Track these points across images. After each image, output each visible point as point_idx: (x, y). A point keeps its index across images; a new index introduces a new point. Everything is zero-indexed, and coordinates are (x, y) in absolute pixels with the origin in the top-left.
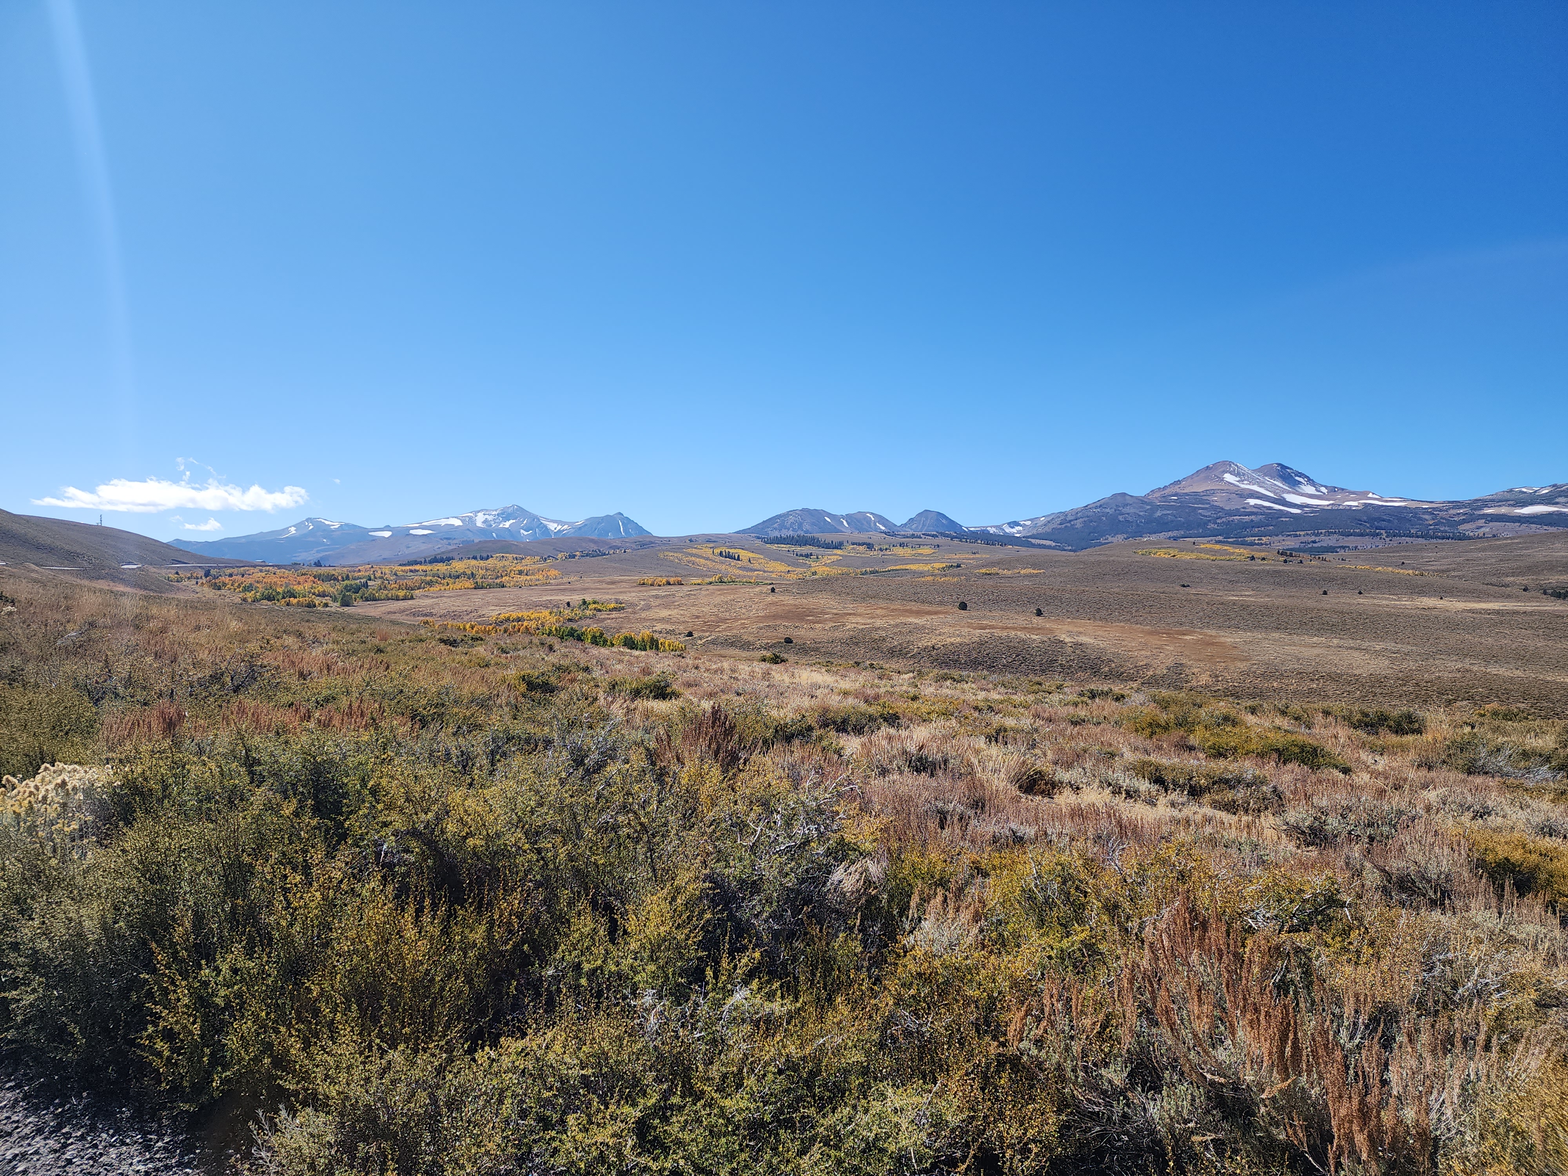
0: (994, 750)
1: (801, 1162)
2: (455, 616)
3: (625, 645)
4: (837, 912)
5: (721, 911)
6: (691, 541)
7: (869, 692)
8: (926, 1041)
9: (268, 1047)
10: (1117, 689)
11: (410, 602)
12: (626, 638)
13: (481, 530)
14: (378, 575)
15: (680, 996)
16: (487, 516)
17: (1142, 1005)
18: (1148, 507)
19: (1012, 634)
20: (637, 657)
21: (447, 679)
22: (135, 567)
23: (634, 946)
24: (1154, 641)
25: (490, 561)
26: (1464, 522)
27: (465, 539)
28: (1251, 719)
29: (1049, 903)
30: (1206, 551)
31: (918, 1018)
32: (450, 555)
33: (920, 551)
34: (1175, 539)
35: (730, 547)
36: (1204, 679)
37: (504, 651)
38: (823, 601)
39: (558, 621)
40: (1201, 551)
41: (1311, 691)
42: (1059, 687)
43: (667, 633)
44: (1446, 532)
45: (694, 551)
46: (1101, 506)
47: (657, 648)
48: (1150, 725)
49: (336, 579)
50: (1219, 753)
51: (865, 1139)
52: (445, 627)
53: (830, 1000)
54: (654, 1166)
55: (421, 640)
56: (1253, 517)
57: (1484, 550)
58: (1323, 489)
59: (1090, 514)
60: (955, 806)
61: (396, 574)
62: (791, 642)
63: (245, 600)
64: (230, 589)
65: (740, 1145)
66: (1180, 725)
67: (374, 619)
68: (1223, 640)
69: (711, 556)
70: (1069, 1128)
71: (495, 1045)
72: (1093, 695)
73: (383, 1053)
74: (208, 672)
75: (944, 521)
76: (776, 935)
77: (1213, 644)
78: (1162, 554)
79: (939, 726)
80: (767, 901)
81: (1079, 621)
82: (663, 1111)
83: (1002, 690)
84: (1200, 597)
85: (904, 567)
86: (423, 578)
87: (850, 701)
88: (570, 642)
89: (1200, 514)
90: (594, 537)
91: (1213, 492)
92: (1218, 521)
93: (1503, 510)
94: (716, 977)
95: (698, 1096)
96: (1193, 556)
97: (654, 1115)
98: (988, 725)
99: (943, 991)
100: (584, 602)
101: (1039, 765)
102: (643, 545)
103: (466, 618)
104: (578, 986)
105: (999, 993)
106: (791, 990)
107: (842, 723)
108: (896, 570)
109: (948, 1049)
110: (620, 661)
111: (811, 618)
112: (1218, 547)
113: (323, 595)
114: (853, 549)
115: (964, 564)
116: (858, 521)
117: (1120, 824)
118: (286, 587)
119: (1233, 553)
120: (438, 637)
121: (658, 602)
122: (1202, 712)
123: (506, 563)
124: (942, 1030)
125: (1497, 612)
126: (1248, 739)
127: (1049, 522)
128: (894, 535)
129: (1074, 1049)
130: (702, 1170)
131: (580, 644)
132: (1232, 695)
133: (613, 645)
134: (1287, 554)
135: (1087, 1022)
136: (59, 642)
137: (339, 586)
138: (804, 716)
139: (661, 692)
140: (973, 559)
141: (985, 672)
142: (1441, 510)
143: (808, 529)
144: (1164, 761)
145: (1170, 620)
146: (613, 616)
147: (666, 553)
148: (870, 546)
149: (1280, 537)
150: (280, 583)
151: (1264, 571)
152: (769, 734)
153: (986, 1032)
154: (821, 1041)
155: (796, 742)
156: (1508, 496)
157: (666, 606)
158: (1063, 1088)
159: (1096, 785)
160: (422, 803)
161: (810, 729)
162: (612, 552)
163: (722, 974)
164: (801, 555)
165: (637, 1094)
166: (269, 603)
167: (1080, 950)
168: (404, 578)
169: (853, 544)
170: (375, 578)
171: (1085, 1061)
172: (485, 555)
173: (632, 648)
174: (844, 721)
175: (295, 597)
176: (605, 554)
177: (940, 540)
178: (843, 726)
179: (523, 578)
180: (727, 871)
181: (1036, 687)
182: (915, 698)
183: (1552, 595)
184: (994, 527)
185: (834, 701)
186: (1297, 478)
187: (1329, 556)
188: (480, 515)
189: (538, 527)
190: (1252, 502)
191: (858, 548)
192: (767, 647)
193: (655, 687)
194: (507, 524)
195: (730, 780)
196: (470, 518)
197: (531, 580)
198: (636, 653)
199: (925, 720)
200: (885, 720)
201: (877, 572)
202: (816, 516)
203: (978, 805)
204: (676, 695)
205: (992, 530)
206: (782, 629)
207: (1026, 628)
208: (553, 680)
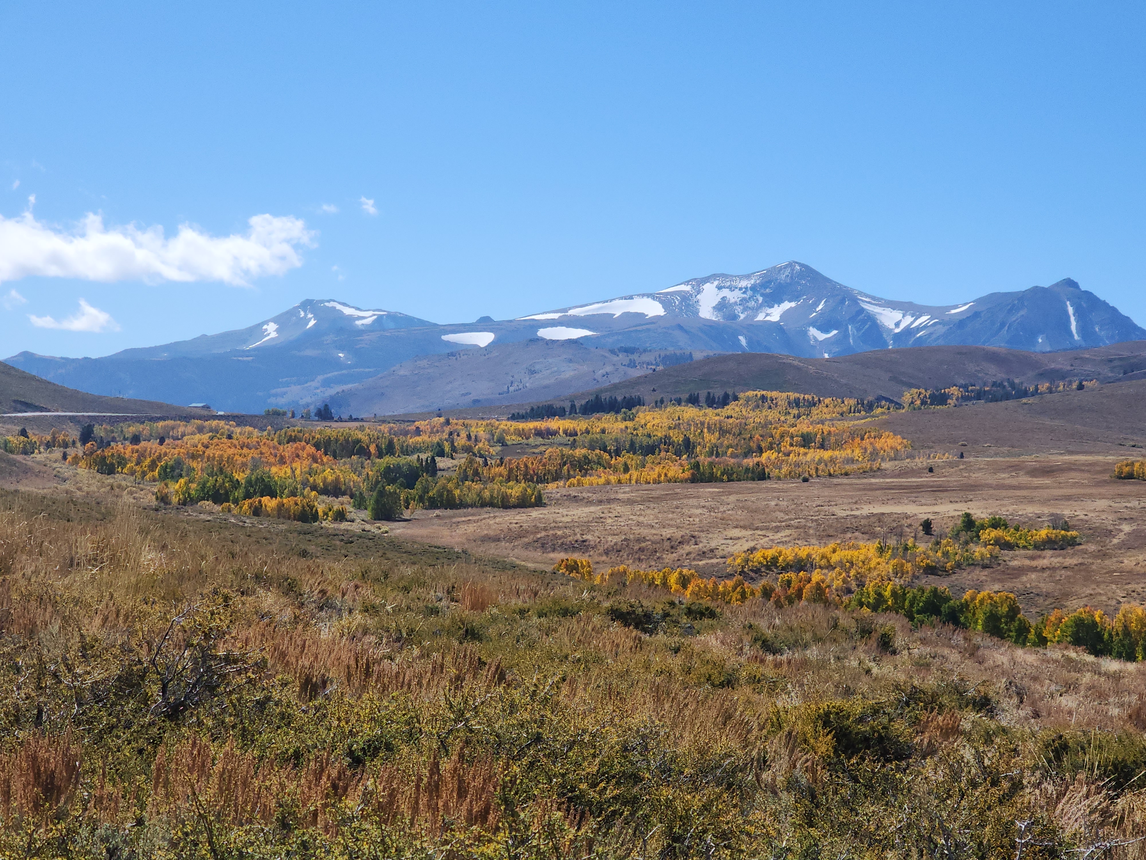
3: (1077, 642)
11: (535, 513)
12: (1079, 623)
13: (712, 329)
14: (461, 441)
16: (726, 292)
20: (1116, 678)
25: (731, 409)
27: (671, 350)
32: (635, 393)
37: (768, 647)
39: (899, 571)
49: (363, 452)
52: (620, 578)
55: (566, 613)
61: (501, 441)
63: (164, 499)
64: (133, 473)
74: (114, 670)
86: (567, 451)
88: (934, 628)
90: (998, 345)
100: (969, 523)
103: (669, 558)
110: (1070, 687)
113: (334, 490)
118: (255, 467)
120: (607, 604)
123: (772, 415)
131: (958, 638)
133: (1042, 641)
137: (372, 469)
146: (1044, 562)
150: (240, 460)
162: (1044, 386)
166: (217, 508)
168: (521, 449)
170: (454, 449)
172: (719, 394)
173: (1097, 653)
175: (273, 495)
176: (1025, 394)
179: (814, 455)
188: (709, 288)
189: (852, 320)
194: (775, 314)
196: (685, 297)
197: (832, 461)
198: (1111, 665)
208: (901, 728)
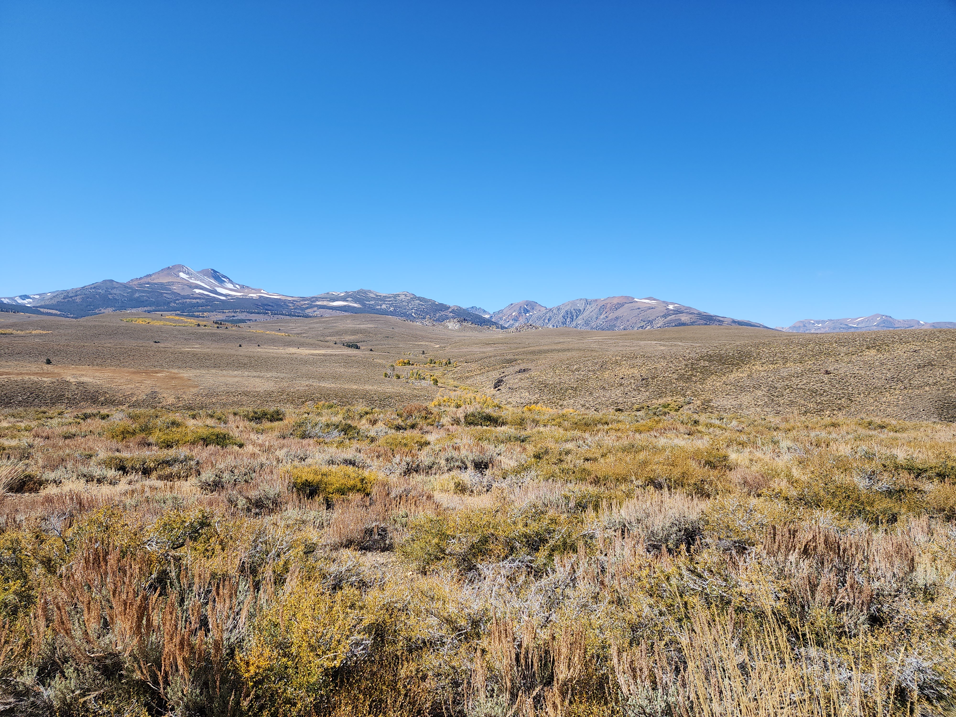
10: (104, 411)
18: (129, 290)
24: (137, 378)
26: (307, 308)
28: (191, 422)
30: (170, 320)
34: (149, 312)
36: (171, 400)
40: (166, 320)
42: (61, 414)
44: (300, 313)
46: (94, 288)
48: (123, 433)
50: (167, 445)
56: (198, 300)
57: (317, 323)
58: (237, 286)
59: (86, 292)
66: (143, 430)
68: (181, 375)
72: (85, 417)
77: (176, 378)
78: (141, 322)
81: (81, 367)
83: (11, 420)
84: (166, 349)
89: (165, 297)
91: (173, 283)
92: (177, 302)
93: (325, 303)
96: (162, 323)
101: (30, 471)
112: (177, 318)
119: (187, 322)
125: (324, 355)
126: (186, 435)
132: (189, 408)
134: (218, 323)
142: (297, 302)
144: (129, 455)
145: (147, 364)
149: (214, 313)
151: (205, 333)
156: (327, 296)
159: (74, 478)
181: (40, 415)
183: (346, 346)
184: (8, 298)
186: (223, 279)
187: (241, 325)
190: (198, 291)
207: (37, 373)
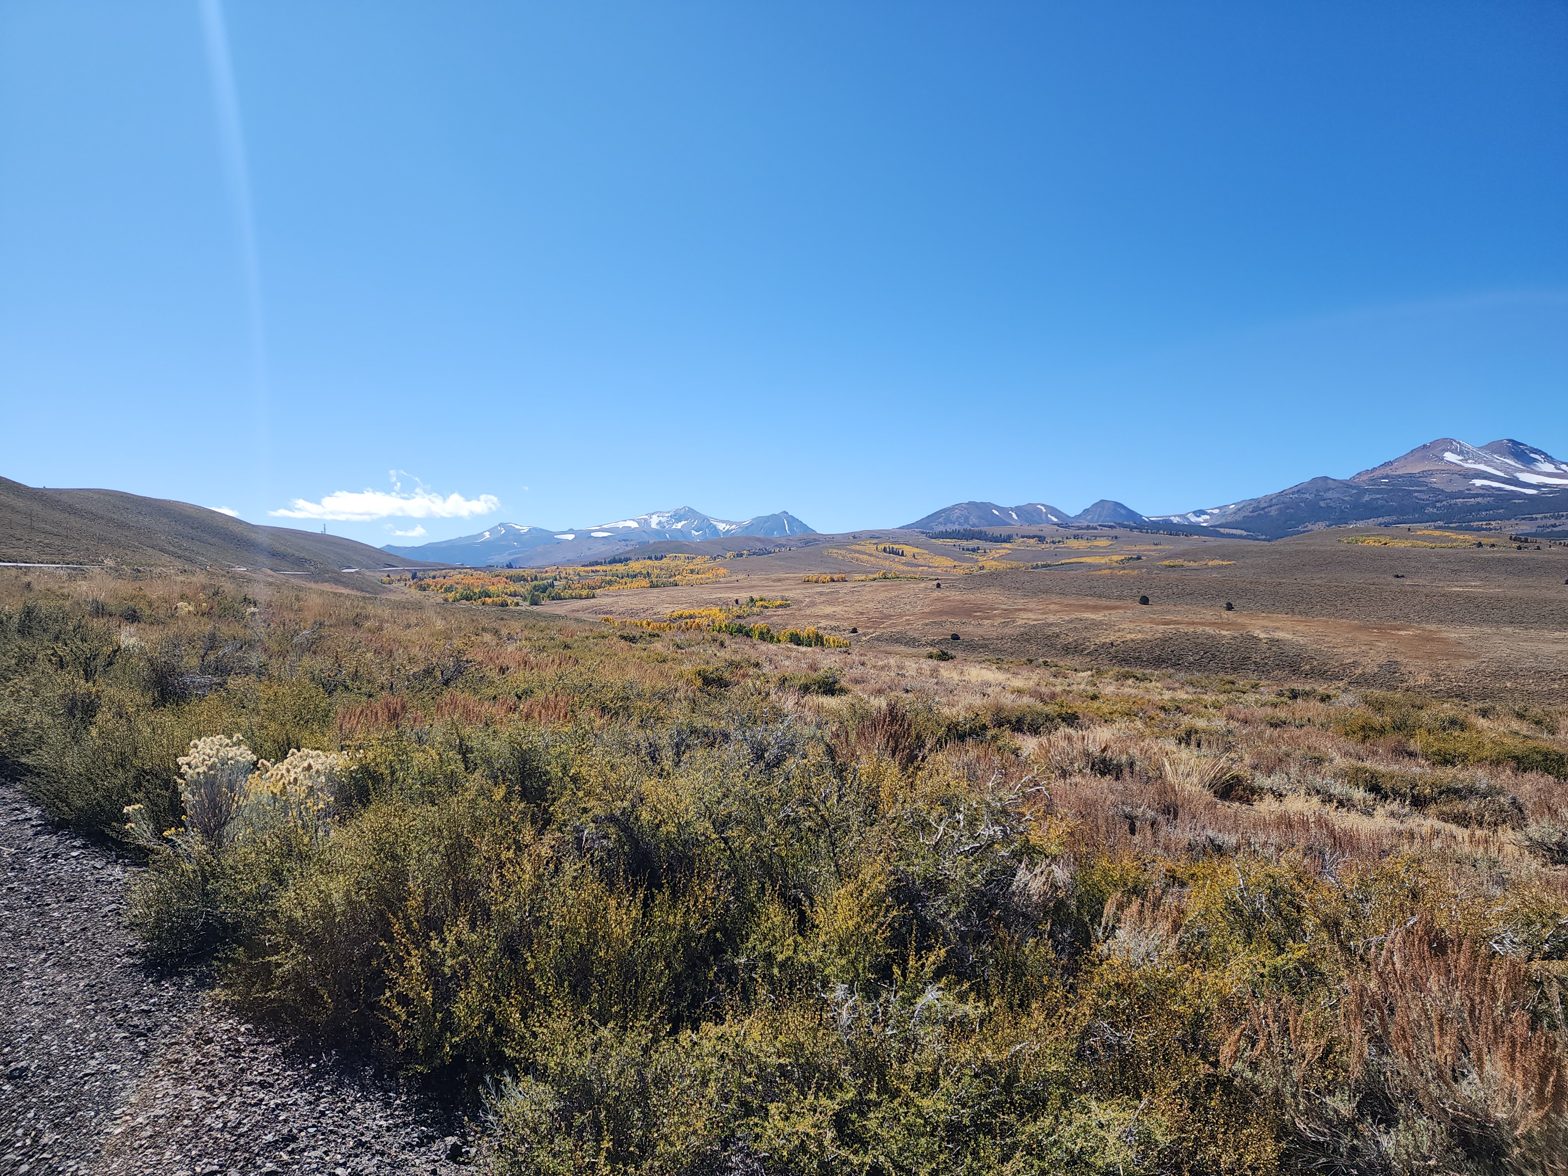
0: (1184, 753)
1: (1004, 1169)
2: (633, 614)
3: (791, 641)
4: (1023, 915)
5: (907, 909)
6: (854, 537)
7: (1043, 690)
8: (1127, 1055)
9: (490, 1016)
10: (1322, 688)
11: (592, 601)
12: (792, 634)
13: (656, 532)
14: (563, 575)
15: (871, 992)
16: (661, 518)
17: (1370, 1030)
18: (1354, 491)
19: (1200, 629)
20: (804, 653)
21: (632, 674)
22: (353, 570)
23: (822, 938)
24: (1363, 637)
25: (664, 561)
27: (641, 540)
28: (1482, 723)
29: (1257, 916)
30: (1424, 538)
31: (1118, 1030)
32: (628, 556)
33: (1096, 543)
34: (1387, 525)
35: (894, 543)
36: (1423, 679)
37: (679, 647)
38: (991, 596)
39: (727, 618)
40: (1418, 538)
41: (1551, 692)
42: (1255, 686)
43: (832, 629)
45: (858, 548)
46: (1298, 491)
47: (822, 644)
48: (1363, 728)
49: (525, 580)
50: (1446, 760)
51: (1068, 1151)
52: (624, 624)
53: (1024, 1005)
54: (855, 1160)
55: (603, 637)
56: (1479, 500)
59: (1286, 500)
60: (1145, 811)
61: (579, 574)
62: (958, 639)
63: (446, 600)
64: (433, 590)
65: (940, 1146)
66: (1398, 728)
67: (559, 616)
68: (1444, 635)
69: (875, 553)
70: (1289, 1156)
71: (696, 1029)
72: (1294, 695)
73: (594, 1030)
74: (422, 667)
75: (1123, 511)
76: (963, 936)
77: (1433, 640)
78: (1371, 542)
79: (1121, 725)
80: (953, 901)
81: (1275, 615)
82: (861, 1106)
83: (1190, 689)
84: (1416, 588)
85: (1079, 560)
86: (603, 578)
87: (1026, 700)
88: (740, 638)
89: (1416, 497)
90: (760, 535)
91: (1431, 473)
92: (1438, 505)
94: (904, 975)
95: (895, 1094)
96: (1408, 544)
97: (851, 1109)
98: (1177, 726)
99: (1143, 1004)
100: (752, 600)
101: (1236, 769)
102: (807, 543)
103: (643, 615)
104: (772, 976)
105: (1207, 1009)
106: (982, 993)
107: (1017, 722)
108: (1070, 563)
109: (1151, 1065)
110: (789, 657)
111: (979, 614)
112: (1437, 533)
113: (514, 595)
114: (1023, 542)
115: (1145, 555)
116: (1027, 513)
117: (1332, 833)
118: (482, 587)
119: (1456, 540)
120: (619, 633)
121: (823, 598)
122: (1424, 715)
123: (679, 563)
124: (1145, 1044)
126: (1480, 746)
127: (1239, 510)
128: (1067, 527)
129: (1295, 1074)
130: (902, 1168)
131: (748, 641)
132: (1457, 696)
133: (779, 641)
134: (1521, 540)
135: (1308, 1046)
136: (295, 640)
137: (529, 586)
138: (978, 715)
139: (830, 688)
140: (1155, 550)
141: (1172, 671)
143: (974, 522)
144: (1382, 768)
145: (1381, 614)
146: (779, 613)
147: (830, 550)
148: (1041, 539)
149: (1513, 521)
150: (476, 584)
151: (1493, 559)
152: (942, 731)
153: (1193, 1050)
154: (1018, 1047)
155: (970, 741)
157: (830, 603)
158: (1283, 1114)
159: (1302, 792)
160: (619, 791)
161: (984, 727)
162: (777, 550)
163: (910, 972)
164: (968, 550)
165: (834, 1087)
166: (468, 603)
167: (1296, 968)
168: (586, 577)
169: (1023, 537)
170: (560, 578)
171: (1306, 1088)
172: (659, 555)
173: (799, 645)
174: (1020, 721)
175: (490, 597)
176: (770, 553)
177: (1117, 531)
178: (1018, 726)
179: (695, 576)
180: (911, 869)
181: (1228, 687)
182: (1094, 698)
184: (1179, 516)
185: (1008, 700)
186: (1532, 455)
188: (654, 517)
189: (708, 527)
190: (1478, 482)
191: (1028, 541)
192: (932, 644)
193: (823, 683)
194: (679, 526)
195: (909, 777)
196: (645, 520)
197: (702, 579)
198: (803, 649)
199: (1107, 720)
200: (1063, 720)
201: (1049, 566)
202: (983, 509)
203: (1171, 811)
204: (843, 691)
205: (1175, 520)
206: (948, 626)
207: (1214, 623)
208: (727, 675)
